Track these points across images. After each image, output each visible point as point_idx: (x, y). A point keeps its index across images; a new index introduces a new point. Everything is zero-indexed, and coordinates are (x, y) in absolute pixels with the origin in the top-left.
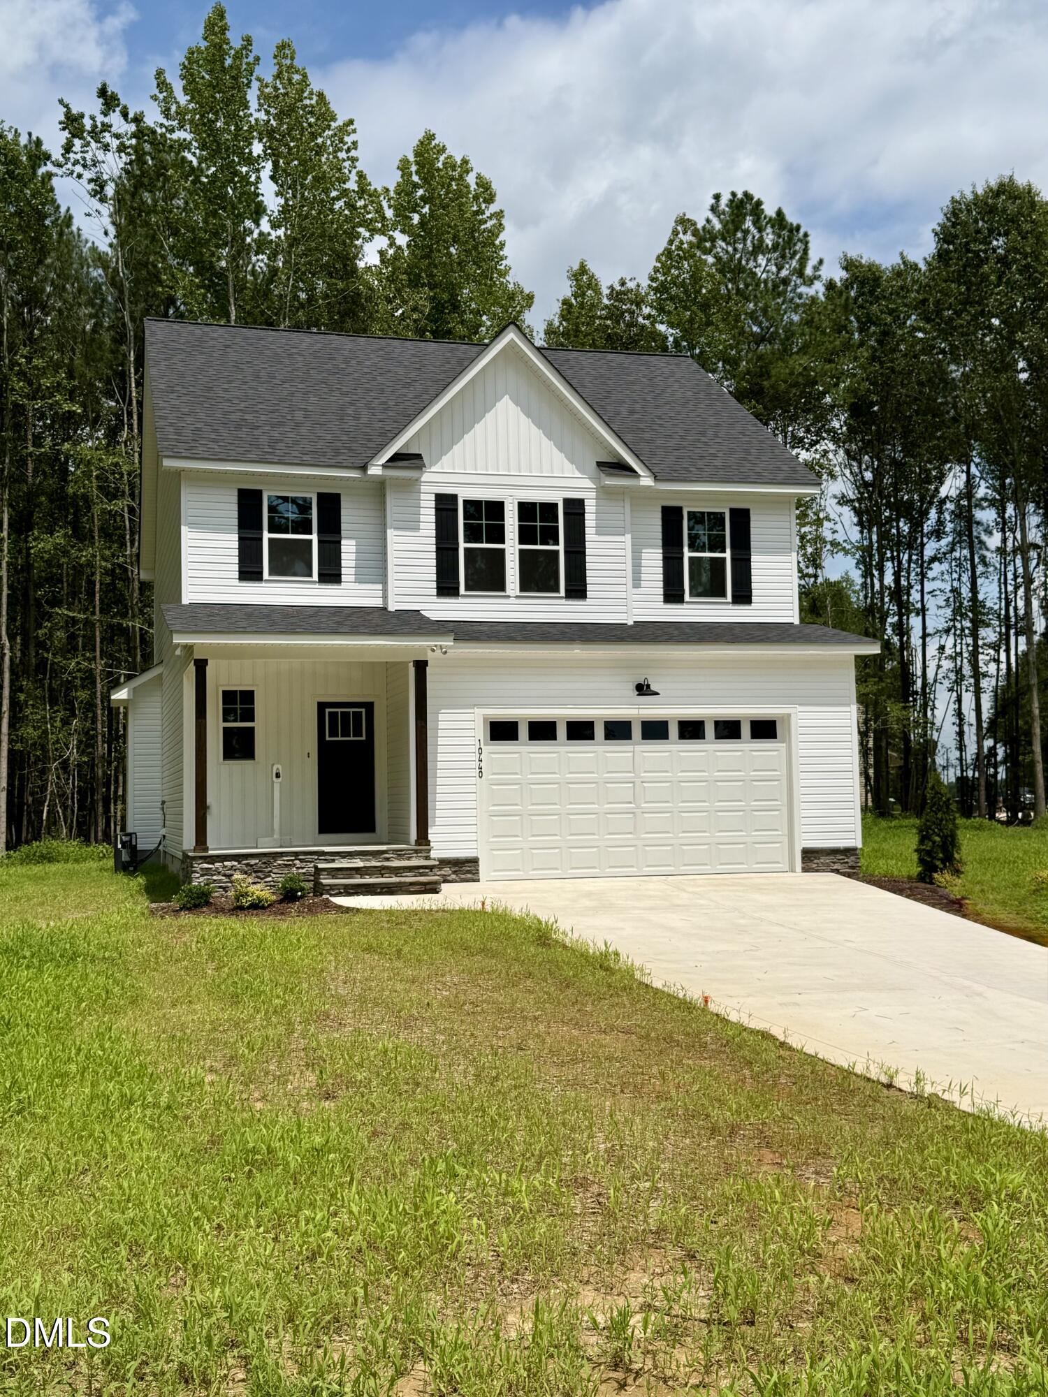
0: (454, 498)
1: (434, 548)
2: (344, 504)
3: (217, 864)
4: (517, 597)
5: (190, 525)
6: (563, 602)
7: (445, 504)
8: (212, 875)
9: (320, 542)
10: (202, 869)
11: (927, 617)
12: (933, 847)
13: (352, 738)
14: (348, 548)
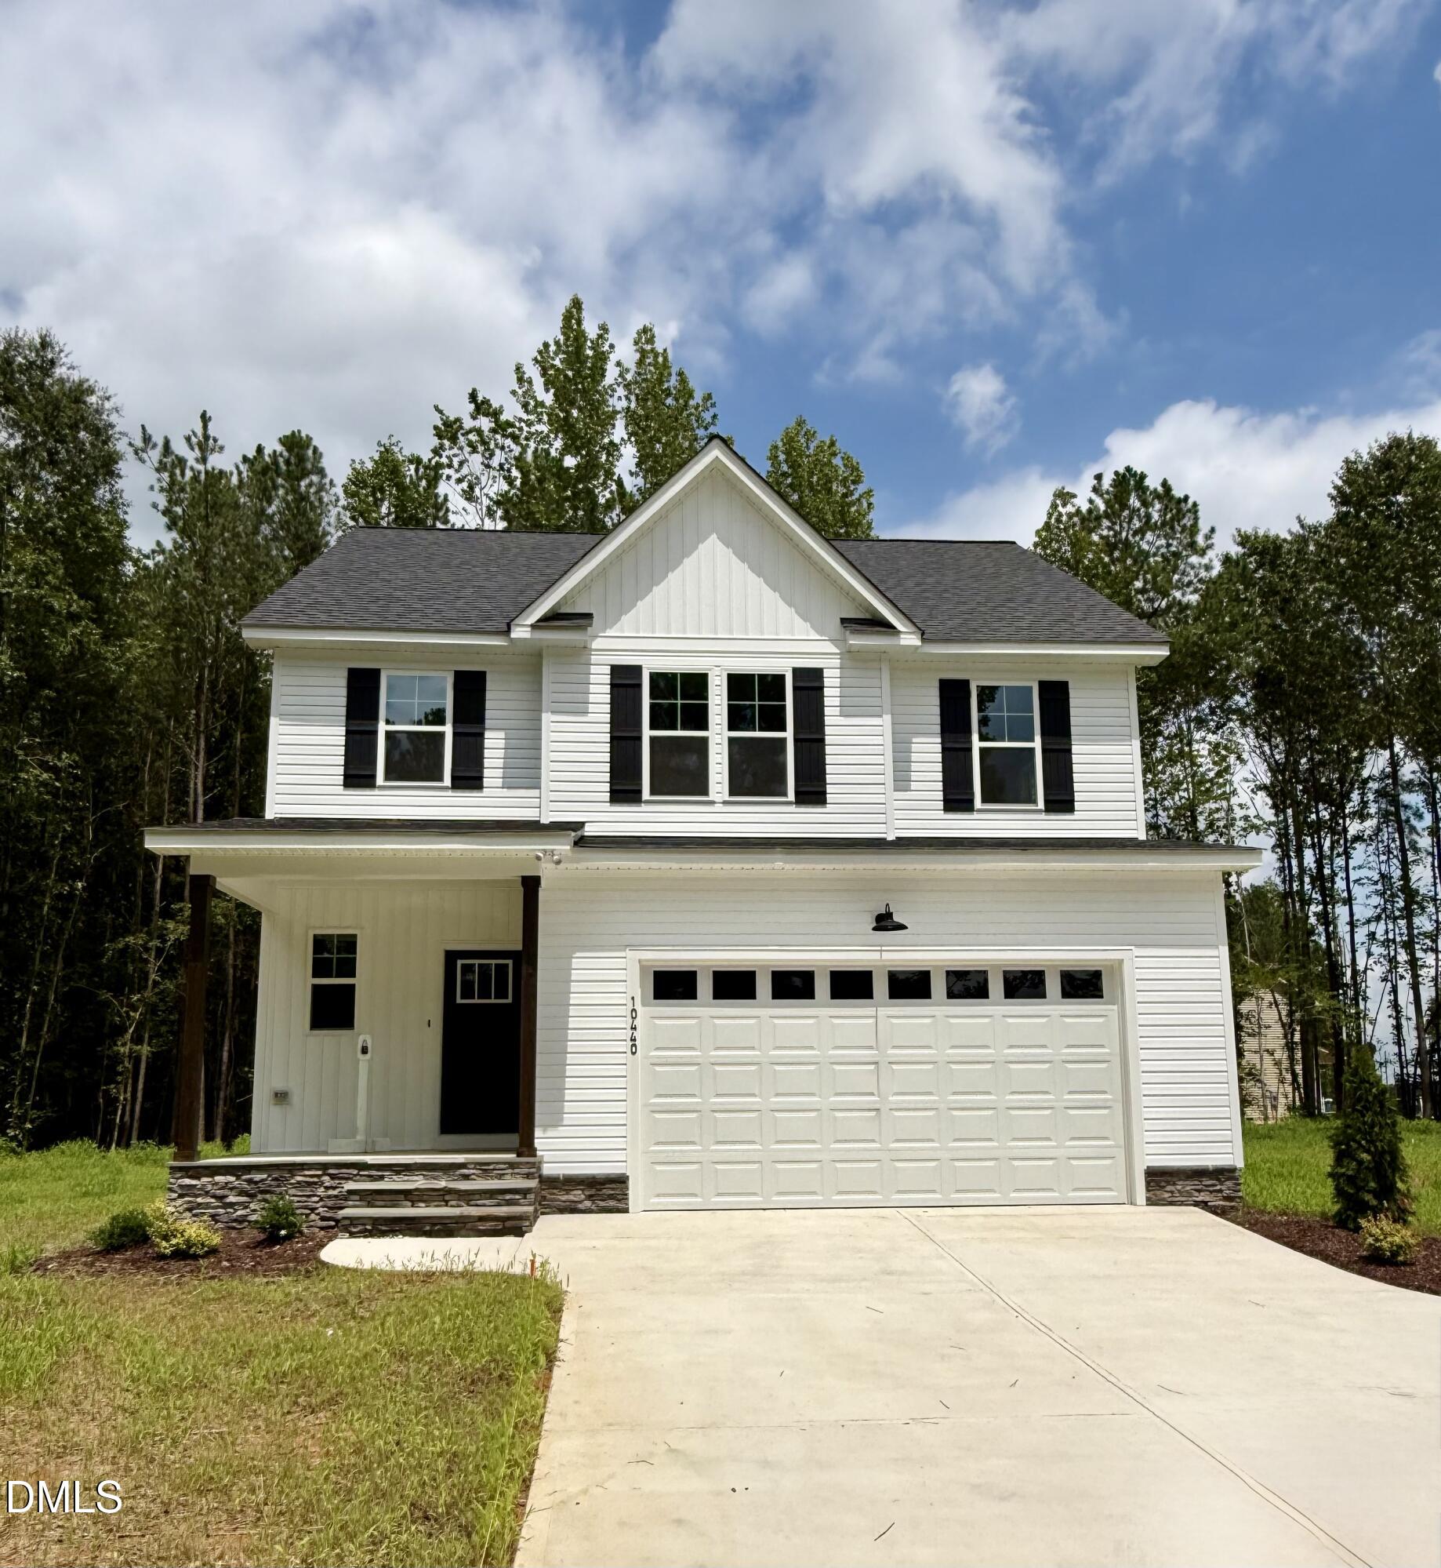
0: (637, 670)
1: (607, 737)
2: (490, 685)
3: (205, 1180)
4: (725, 803)
5: (281, 716)
6: (793, 808)
7: (624, 680)
8: (197, 1196)
9: (455, 734)
10: (181, 1186)
11: (1354, 907)
12: (1358, 1171)
13: (493, 1001)
14: (494, 745)
